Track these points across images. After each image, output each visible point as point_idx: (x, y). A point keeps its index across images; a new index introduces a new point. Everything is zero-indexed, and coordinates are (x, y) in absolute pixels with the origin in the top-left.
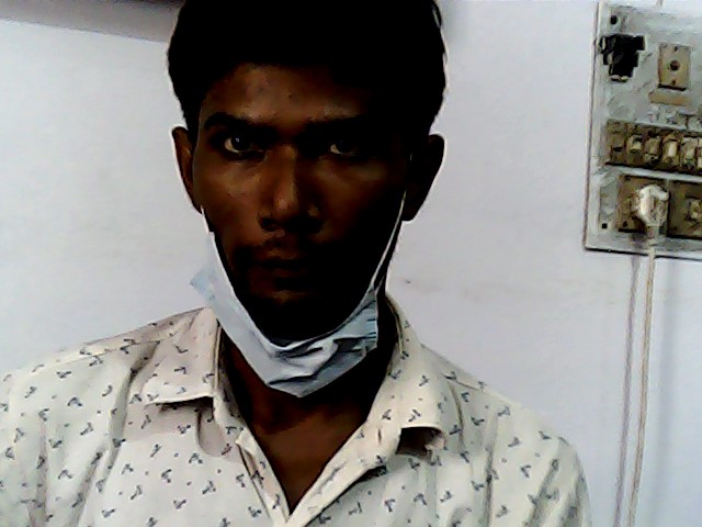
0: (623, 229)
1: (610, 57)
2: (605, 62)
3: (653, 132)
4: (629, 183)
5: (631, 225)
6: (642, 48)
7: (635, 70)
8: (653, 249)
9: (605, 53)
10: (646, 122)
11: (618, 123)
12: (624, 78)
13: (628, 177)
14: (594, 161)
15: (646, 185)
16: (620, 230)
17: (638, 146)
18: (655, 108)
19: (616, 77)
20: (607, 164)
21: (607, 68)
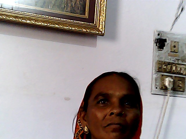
0: (162, 89)
1: (158, 44)
2: (157, 45)
3: (169, 64)
4: (163, 77)
5: (164, 88)
6: (166, 42)
7: (164, 48)
8: (169, 94)
9: (156, 43)
10: (167, 61)
11: (160, 61)
12: (161, 49)
13: (163, 75)
14: (154, 71)
15: (167, 77)
16: (161, 89)
17: (165, 67)
18: (170, 57)
19: (159, 49)
20: (157, 72)
21: (157, 47)
